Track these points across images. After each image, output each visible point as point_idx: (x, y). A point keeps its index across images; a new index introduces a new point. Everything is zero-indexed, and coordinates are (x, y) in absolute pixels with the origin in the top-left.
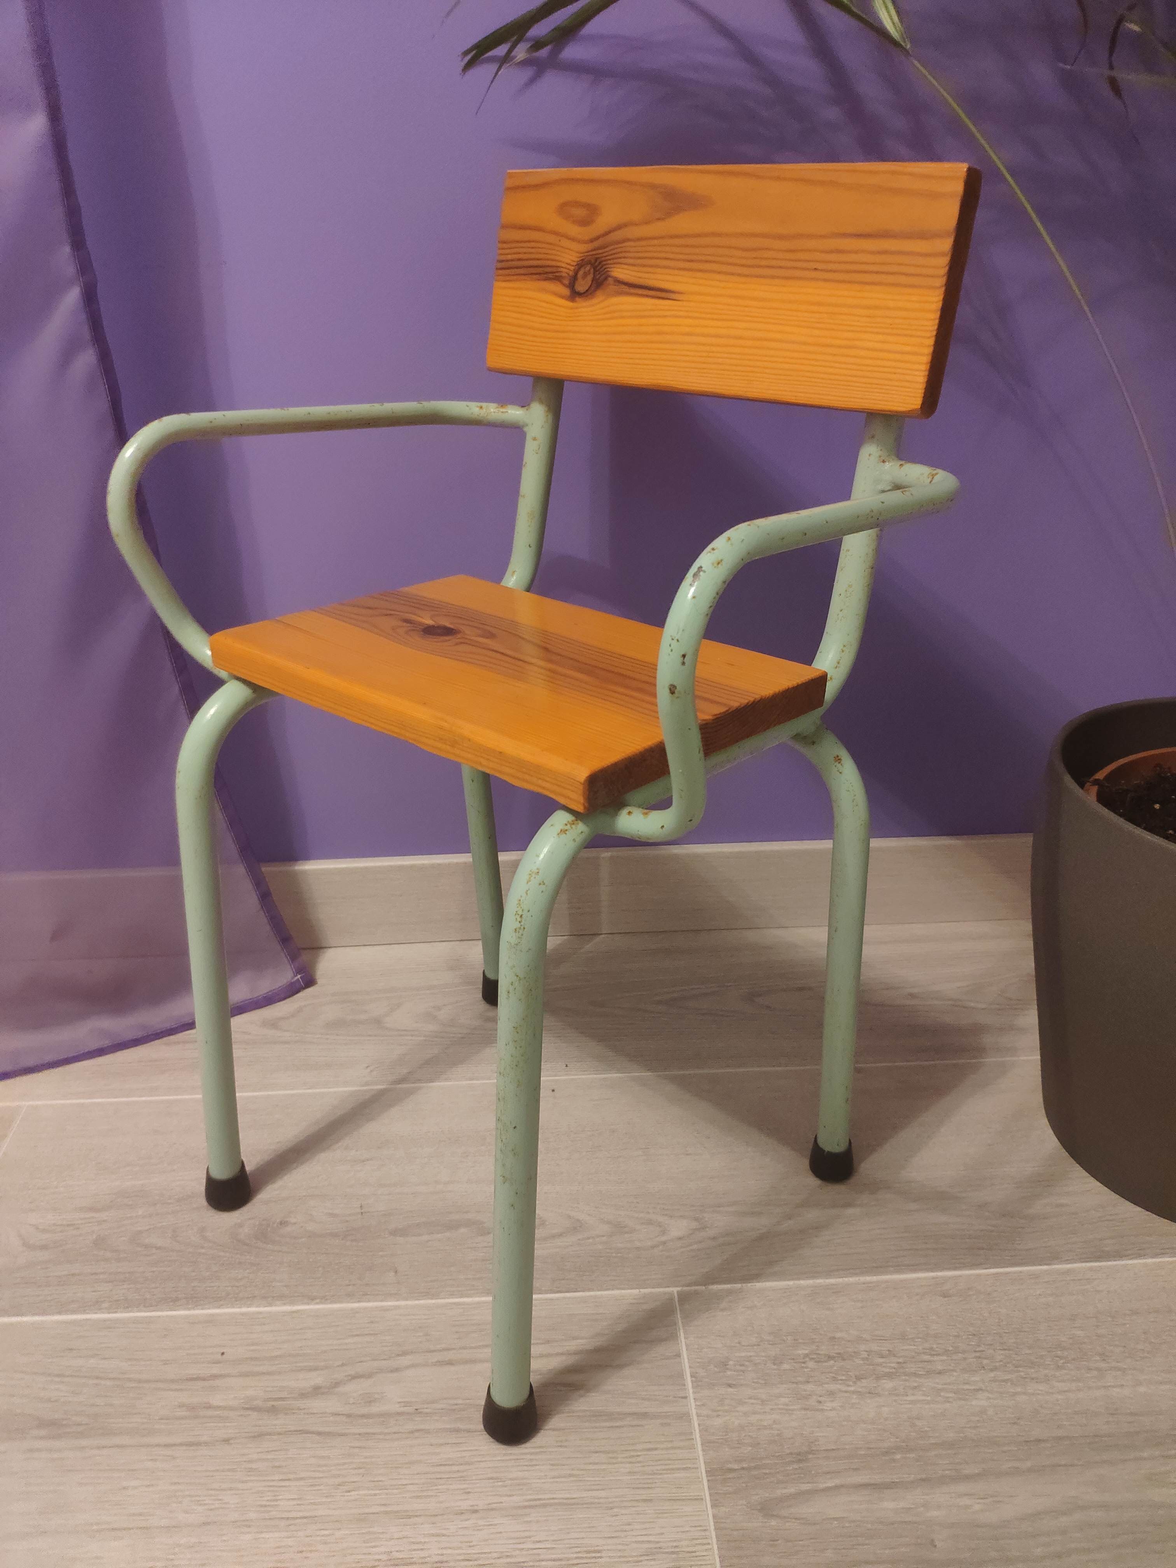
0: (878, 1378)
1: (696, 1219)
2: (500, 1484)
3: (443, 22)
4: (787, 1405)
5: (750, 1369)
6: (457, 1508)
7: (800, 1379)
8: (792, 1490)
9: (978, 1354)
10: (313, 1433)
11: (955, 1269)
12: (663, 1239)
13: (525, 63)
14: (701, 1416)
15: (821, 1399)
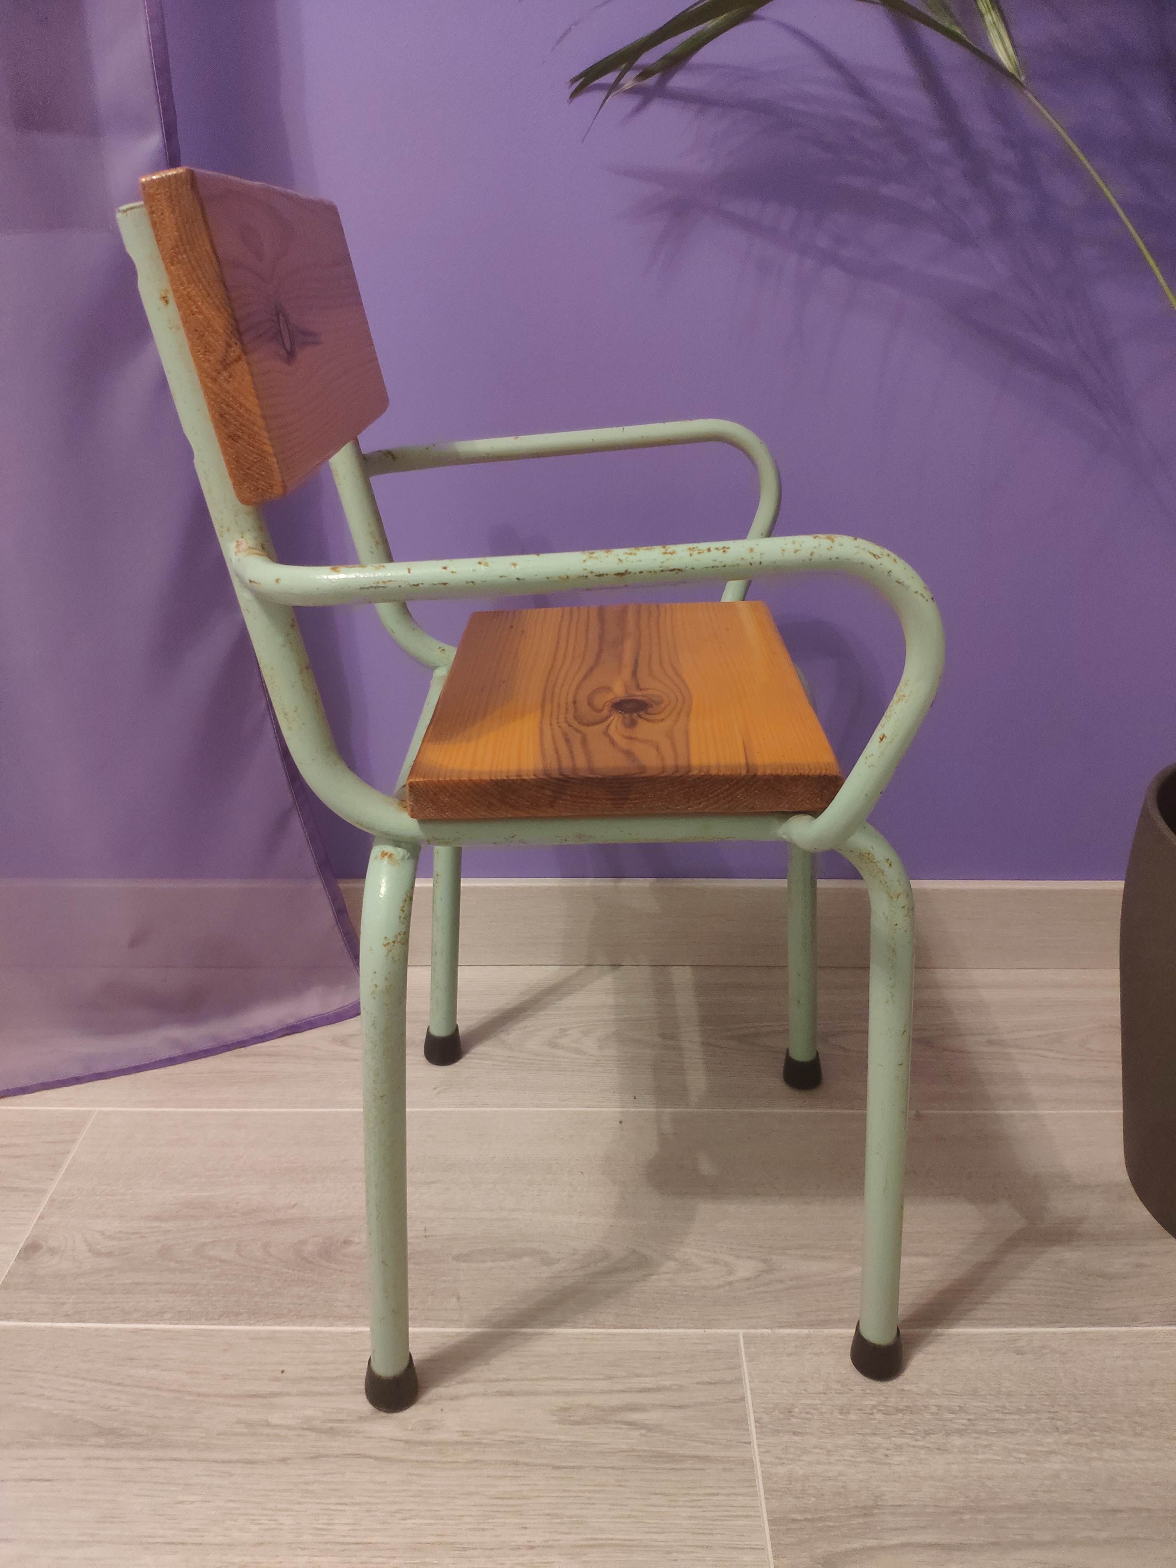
0: (948, 1434)
1: (765, 1261)
2: (557, 1521)
3: (553, 49)
4: (853, 1457)
5: (816, 1417)
6: (514, 1543)
7: (867, 1431)
8: (857, 1545)
9: (1051, 1415)
10: (370, 1457)
11: (1031, 1325)
12: (730, 1279)
13: (633, 91)
14: (764, 1463)
15: (888, 1452)
